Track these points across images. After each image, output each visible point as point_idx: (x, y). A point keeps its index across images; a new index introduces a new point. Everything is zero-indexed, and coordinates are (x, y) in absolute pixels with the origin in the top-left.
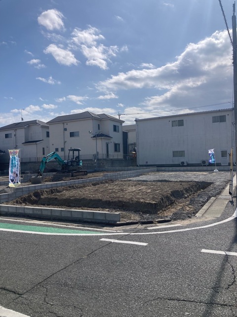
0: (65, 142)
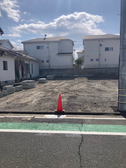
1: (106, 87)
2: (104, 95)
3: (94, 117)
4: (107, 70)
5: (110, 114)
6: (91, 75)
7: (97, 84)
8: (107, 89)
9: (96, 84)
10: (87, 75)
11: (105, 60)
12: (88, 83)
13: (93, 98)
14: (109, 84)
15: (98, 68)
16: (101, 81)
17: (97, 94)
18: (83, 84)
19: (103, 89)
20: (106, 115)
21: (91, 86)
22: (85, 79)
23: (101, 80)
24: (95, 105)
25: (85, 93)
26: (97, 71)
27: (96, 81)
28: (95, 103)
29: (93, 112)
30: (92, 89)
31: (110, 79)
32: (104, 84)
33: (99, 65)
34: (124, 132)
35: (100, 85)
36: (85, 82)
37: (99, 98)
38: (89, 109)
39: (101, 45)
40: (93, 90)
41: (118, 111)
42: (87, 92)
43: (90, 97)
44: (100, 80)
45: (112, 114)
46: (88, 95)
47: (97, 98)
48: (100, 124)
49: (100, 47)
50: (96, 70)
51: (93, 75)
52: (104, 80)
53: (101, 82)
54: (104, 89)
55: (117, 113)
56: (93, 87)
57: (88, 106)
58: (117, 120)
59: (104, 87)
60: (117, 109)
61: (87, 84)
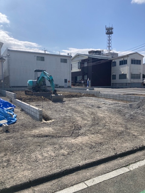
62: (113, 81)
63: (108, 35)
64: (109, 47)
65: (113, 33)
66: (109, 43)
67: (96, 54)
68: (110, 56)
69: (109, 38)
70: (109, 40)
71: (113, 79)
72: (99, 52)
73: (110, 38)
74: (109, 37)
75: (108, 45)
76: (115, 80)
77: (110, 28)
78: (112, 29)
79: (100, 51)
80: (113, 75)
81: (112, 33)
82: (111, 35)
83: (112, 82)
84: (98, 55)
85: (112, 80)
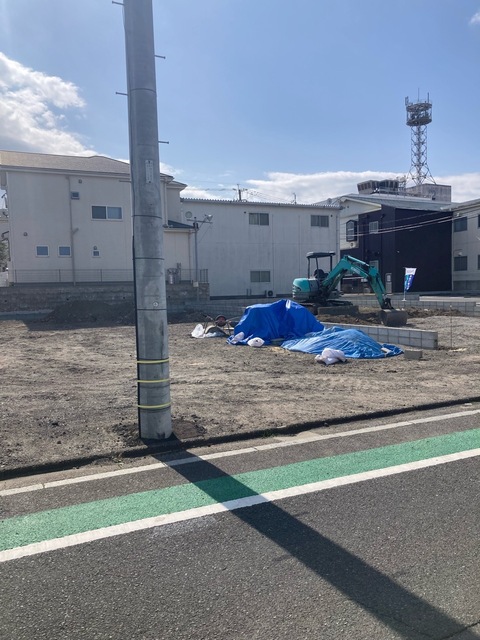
0: (73, 232)
1: (100, 356)
2: (92, 386)
3: (48, 480)
4: (102, 289)
5: (110, 458)
6: (43, 311)
7: (67, 347)
8: (103, 361)
9: (60, 346)
10: (26, 312)
11: (96, 254)
12: (27, 342)
13: (46, 405)
14: (111, 342)
15: (71, 284)
16: (82, 334)
17: (65, 384)
18: (8, 350)
19: (89, 363)
20: (96, 464)
21: (43, 357)
22: (18, 329)
23: (83, 330)
24: (55, 428)
25: (14, 387)
26: (67, 293)
27: (63, 332)
28: (56, 424)
29: (44, 460)
30: (46, 367)
31: (117, 325)
32: (94, 344)
33: (74, 270)
34: (155, 515)
35: (78, 348)
36: (17, 340)
37: (73, 399)
38: (29, 453)
39: (75, 196)
40: (49, 370)
41: (140, 439)
42: (21, 382)
43: (34, 402)
44: (77, 331)
45: (118, 454)
46: (27, 393)
47: (62, 402)
48: (71, 502)
49: (73, 201)
50: (62, 289)
51: (51, 311)
52: (94, 330)
53: (80, 338)
54: (93, 364)
55: (138, 447)
56: (49, 361)
57: (25, 441)
58: (133, 475)
59: (92, 357)
60: (137, 432)
61: (25, 346)
62: (456, 276)
63: (415, 128)
64: (419, 165)
65: (430, 121)
66: (419, 154)
67: (382, 192)
68: (428, 196)
69: (419, 139)
70: (419, 143)
71: (456, 270)
72: (391, 186)
73: (423, 137)
74: (419, 133)
75: (415, 159)
76: (464, 272)
77: (421, 105)
78: (427, 106)
79: (397, 183)
80: (458, 258)
81: (426, 120)
82: (423, 127)
83: (454, 279)
84: (390, 193)
85: (453, 273)
